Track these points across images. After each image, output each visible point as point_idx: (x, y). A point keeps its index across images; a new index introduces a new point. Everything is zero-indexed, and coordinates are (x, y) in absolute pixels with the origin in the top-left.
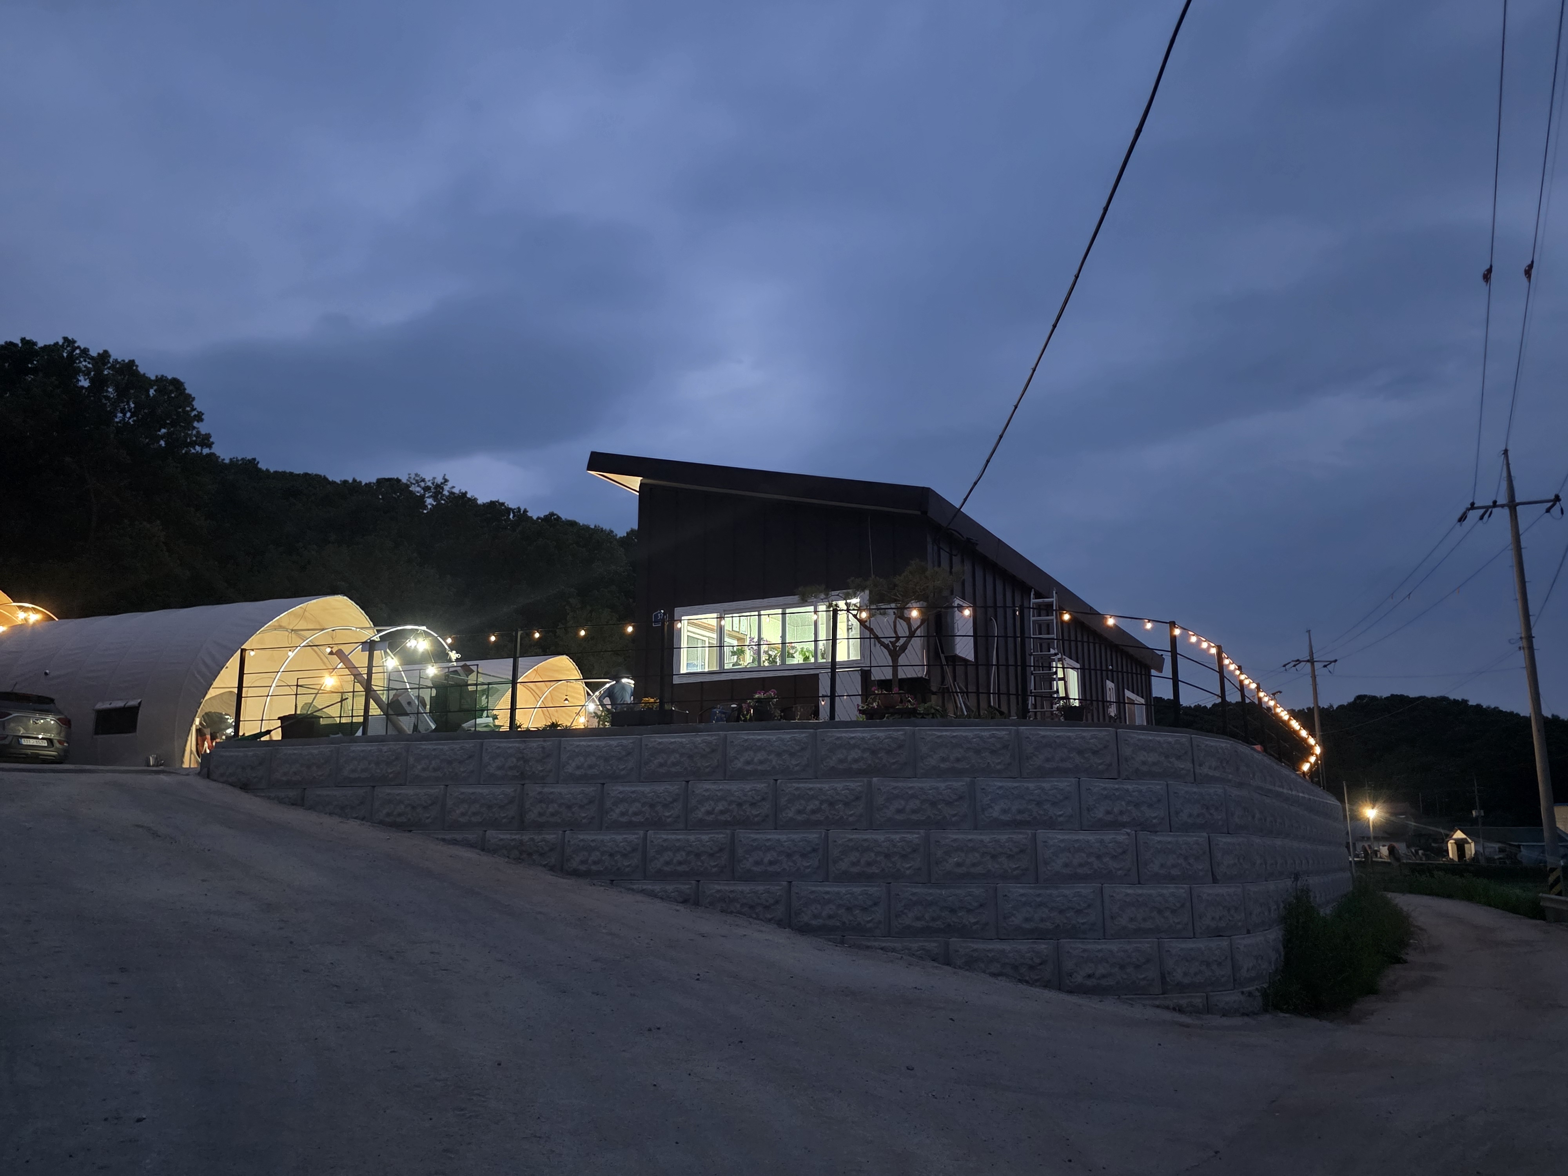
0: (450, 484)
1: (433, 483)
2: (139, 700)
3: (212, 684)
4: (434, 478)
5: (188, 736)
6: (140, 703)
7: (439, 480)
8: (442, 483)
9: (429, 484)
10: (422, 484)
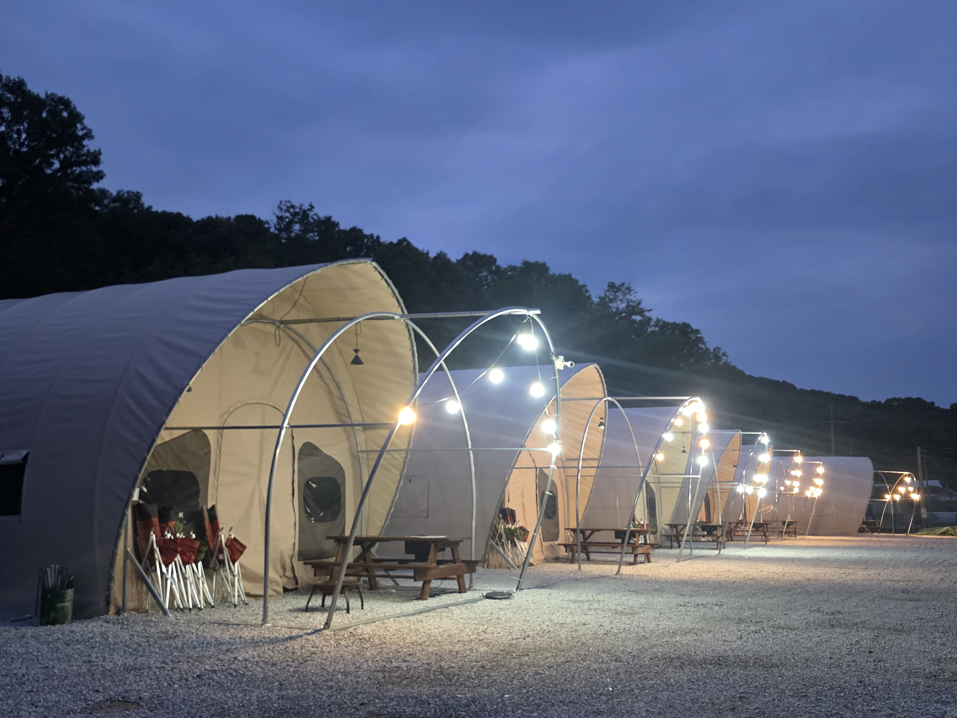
0: (315, 211)
1: (300, 209)
2: (24, 453)
3: (164, 422)
4: (301, 205)
5: (120, 526)
6: (25, 458)
7: (306, 207)
8: (308, 210)
9: (297, 210)
10: (292, 210)
